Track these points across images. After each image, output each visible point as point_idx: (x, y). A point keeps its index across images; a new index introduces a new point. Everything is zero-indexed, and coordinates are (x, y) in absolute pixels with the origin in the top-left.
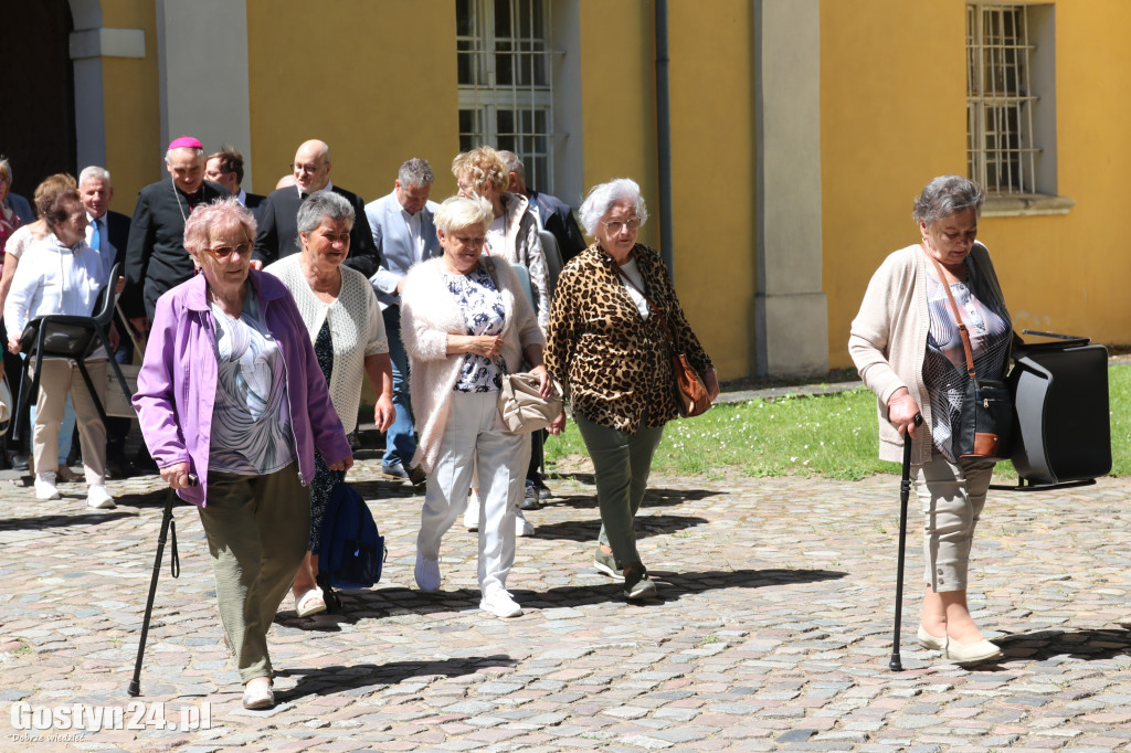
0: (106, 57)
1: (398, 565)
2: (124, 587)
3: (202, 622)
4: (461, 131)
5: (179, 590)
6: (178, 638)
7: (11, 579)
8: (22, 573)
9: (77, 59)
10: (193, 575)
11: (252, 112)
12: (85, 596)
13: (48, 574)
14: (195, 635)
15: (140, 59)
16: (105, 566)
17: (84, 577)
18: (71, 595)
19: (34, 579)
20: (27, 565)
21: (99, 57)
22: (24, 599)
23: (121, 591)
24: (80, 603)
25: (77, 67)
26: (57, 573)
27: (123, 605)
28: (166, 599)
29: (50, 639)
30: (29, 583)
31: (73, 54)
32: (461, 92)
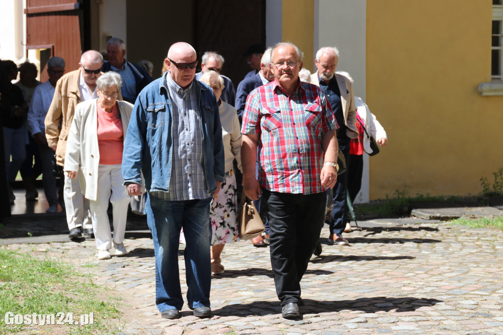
1: (449, 295)
3: (333, 322)
4: (493, 33)
6: (319, 331)
7: (224, 291)
8: (230, 288)
10: (326, 294)
11: (368, 20)
13: (245, 289)
14: (328, 330)
17: (265, 292)
19: (237, 292)
20: (233, 283)
26: (250, 289)
29: (246, 327)
30: (234, 294)
32: (494, 10)
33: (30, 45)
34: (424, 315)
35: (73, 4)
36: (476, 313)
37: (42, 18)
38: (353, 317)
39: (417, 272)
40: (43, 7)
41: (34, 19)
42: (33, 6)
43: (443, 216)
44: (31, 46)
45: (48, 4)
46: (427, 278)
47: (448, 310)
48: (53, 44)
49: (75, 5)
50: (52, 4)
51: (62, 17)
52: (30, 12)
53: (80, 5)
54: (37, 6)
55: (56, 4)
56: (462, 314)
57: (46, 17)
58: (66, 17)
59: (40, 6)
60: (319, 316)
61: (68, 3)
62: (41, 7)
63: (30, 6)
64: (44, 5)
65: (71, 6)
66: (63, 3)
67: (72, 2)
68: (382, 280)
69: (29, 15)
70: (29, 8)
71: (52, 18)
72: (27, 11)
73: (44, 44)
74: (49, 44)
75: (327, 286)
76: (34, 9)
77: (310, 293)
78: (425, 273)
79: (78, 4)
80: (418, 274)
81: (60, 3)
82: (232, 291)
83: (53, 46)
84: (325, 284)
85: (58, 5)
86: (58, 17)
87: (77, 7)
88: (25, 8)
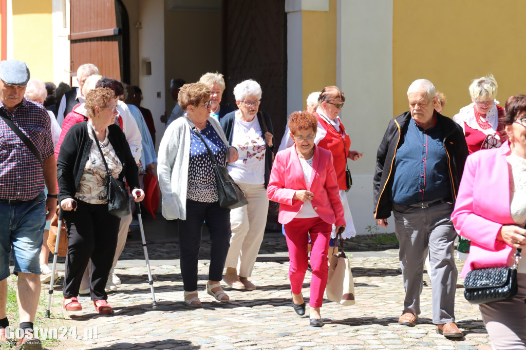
0: (305, 11)
2: (235, 328)
5: (266, 331)
9: (289, 13)
12: (211, 332)
13: (199, 318)
15: (326, 12)
16: (236, 315)
17: (218, 321)
18: (203, 331)
19: (189, 321)
21: (300, 11)
22: (176, 332)
23: (233, 330)
24: (204, 336)
25: (289, 16)
26: (205, 318)
27: (228, 338)
28: (255, 336)
30: (187, 323)
31: (286, 10)
34: (363, 343)
35: (113, 29)
36: (419, 342)
37: (85, 43)
38: (290, 345)
39: (388, 302)
40: (85, 32)
41: (78, 44)
42: (76, 32)
45: (90, 30)
46: (395, 307)
47: (391, 339)
50: (94, 30)
51: (103, 42)
52: (73, 38)
53: (120, 30)
54: (80, 32)
55: (97, 30)
56: (404, 343)
57: (89, 43)
58: (106, 42)
59: (83, 31)
60: (256, 345)
61: (108, 28)
62: (83, 33)
63: (73, 33)
64: (87, 31)
65: (111, 31)
66: (104, 29)
67: (112, 28)
68: (347, 310)
69: (73, 41)
71: (94, 44)
72: (70, 37)
75: (286, 315)
76: (78, 35)
77: (263, 323)
78: (397, 303)
79: (118, 29)
80: (388, 304)
81: (101, 29)
82: (185, 320)
84: (286, 313)
85: (100, 31)
86: (99, 42)
87: (117, 33)
88: (69, 34)
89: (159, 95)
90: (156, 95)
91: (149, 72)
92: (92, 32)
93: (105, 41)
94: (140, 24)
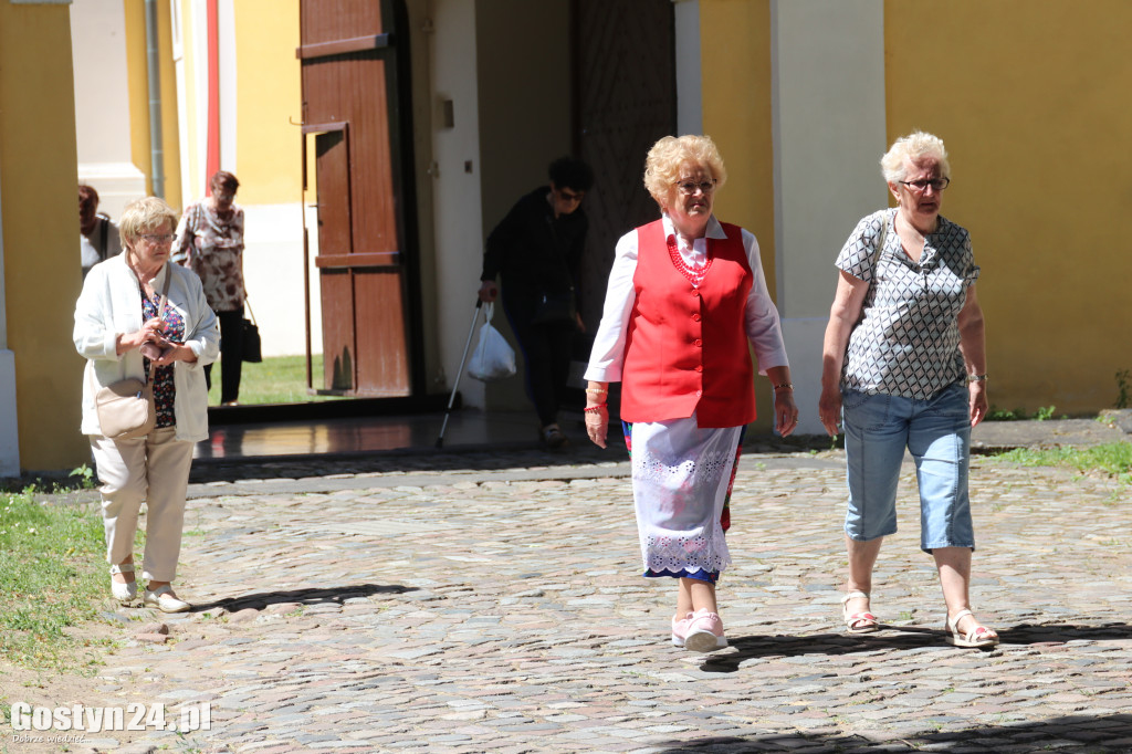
9: (678, 2)
25: (677, 8)
33: (308, 124)
35: (373, 36)
37: (328, 66)
40: (328, 43)
41: (315, 67)
42: (312, 42)
43: (988, 446)
44: (311, 126)
45: (338, 38)
48: (348, 121)
49: (378, 39)
50: (345, 37)
51: (362, 63)
52: (306, 55)
53: (391, 39)
54: (318, 41)
55: (350, 37)
57: (335, 64)
58: (368, 62)
59: (324, 40)
61: (370, 34)
62: (325, 44)
63: (307, 43)
64: (331, 39)
65: (367, 40)
66: (358, 35)
69: (306, 62)
70: (304, 47)
71: (345, 66)
72: (300, 53)
73: (332, 121)
74: (340, 120)
76: (316, 47)
79: (386, 35)
83: (347, 125)
85: (360, 38)
86: (355, 63)
87: (385, 44)
88: (297, 45)
89: (468, 167)
90: (463, 167)
91: (450, 123)
92: (341, 41)
93: (365, 59)
94: (431, 24)
